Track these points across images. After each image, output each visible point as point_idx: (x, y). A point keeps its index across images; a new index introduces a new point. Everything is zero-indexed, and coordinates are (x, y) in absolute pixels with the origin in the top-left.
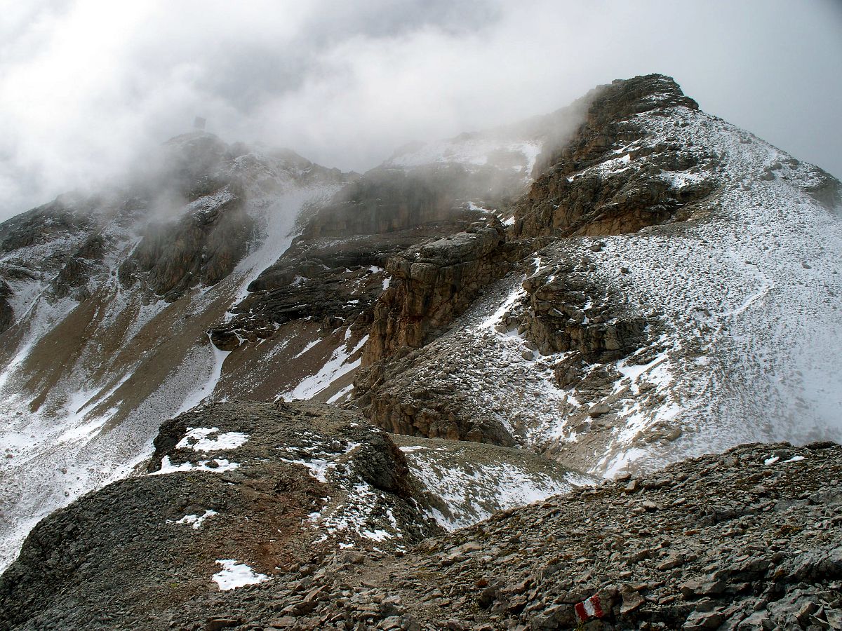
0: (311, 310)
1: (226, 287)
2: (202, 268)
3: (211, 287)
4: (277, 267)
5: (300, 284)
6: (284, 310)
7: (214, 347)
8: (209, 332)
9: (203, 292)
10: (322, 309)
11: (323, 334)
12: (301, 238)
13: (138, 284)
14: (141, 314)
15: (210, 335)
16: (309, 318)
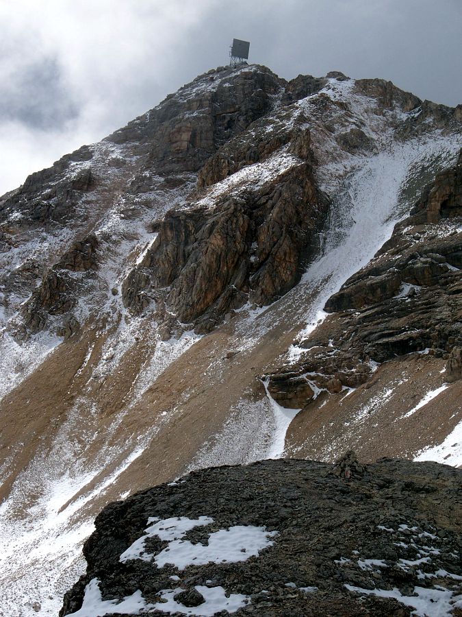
0: (429, 338)
1: (290, 306)
2: (251, 278)
3: (265, 308)
4: (373, 271)
5: (410, 296)
6: (385, 340)
7: (272, 402)
8: (264, 379)
9: (253, 315)
10: (446, 337)
11: (450, 378)
12: (408, 223)
13: (153, 306)
14: (158, 354)
15: (266, 384)
16: (427, 351)
